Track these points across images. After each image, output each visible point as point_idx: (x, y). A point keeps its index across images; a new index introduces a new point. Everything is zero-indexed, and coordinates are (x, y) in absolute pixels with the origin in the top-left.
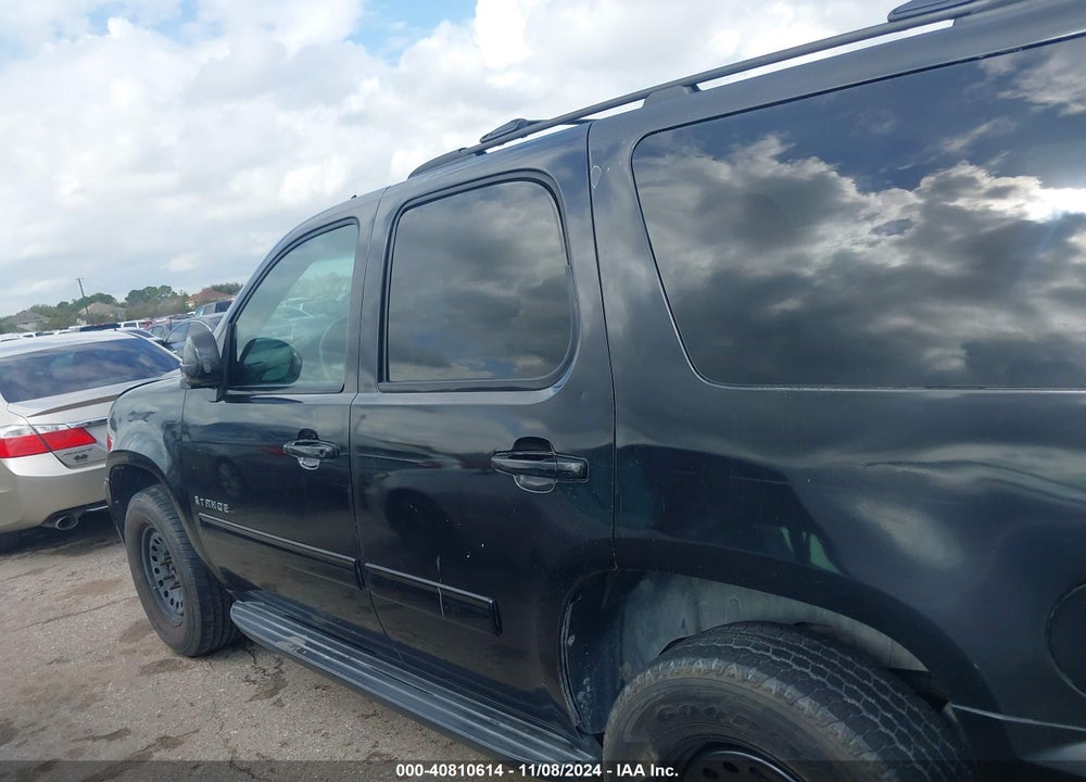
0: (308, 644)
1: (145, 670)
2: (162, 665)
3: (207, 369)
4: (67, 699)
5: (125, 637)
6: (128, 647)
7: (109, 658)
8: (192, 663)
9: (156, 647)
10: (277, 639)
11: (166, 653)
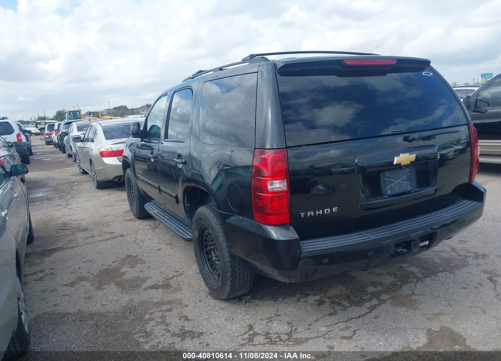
0: (158, 212)
1: (125, 221)
2: (131, 220)
3: (135, 132)
4: (103, 225)
5: (125, 213)
6: (124, 215)
7: (118, 217)
8: (138, 220)
9: (131, 216)
10: (151, 210)
11: (133, 217)
